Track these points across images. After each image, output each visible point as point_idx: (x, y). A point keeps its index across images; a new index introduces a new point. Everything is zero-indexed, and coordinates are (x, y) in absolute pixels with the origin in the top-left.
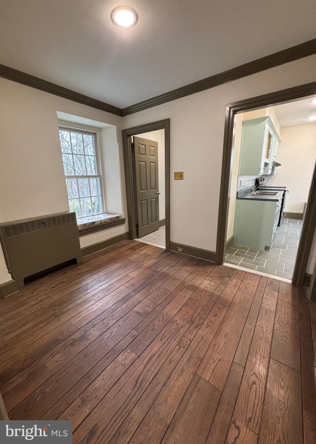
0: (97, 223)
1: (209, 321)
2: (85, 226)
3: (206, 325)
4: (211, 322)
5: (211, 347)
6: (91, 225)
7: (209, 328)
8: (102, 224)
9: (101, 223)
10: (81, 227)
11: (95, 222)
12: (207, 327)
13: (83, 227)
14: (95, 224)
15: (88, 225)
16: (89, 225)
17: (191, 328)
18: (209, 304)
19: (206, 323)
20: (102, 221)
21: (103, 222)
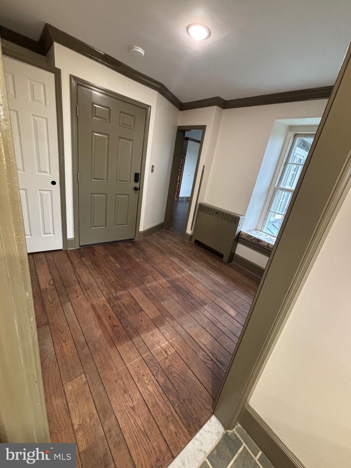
0: (263, 244)
1: (107, 309)
2: (249, 237)
3: (106, 305)
4: (106, 310)
5: (88, 298)
6: (255, 240)
7: (103, 305)
8: (268, 249)
9: (267, 246)
10: (245, 236)
11: (262, 241)
12: (104, 304)
13: (247, 237)
14: (260, 243)
15: (252, 238)
16: (254, 239)
17: (111, 296)
18: (126, 322)
19: (108, 306)
20: (270, 245)
21: (271, 247)
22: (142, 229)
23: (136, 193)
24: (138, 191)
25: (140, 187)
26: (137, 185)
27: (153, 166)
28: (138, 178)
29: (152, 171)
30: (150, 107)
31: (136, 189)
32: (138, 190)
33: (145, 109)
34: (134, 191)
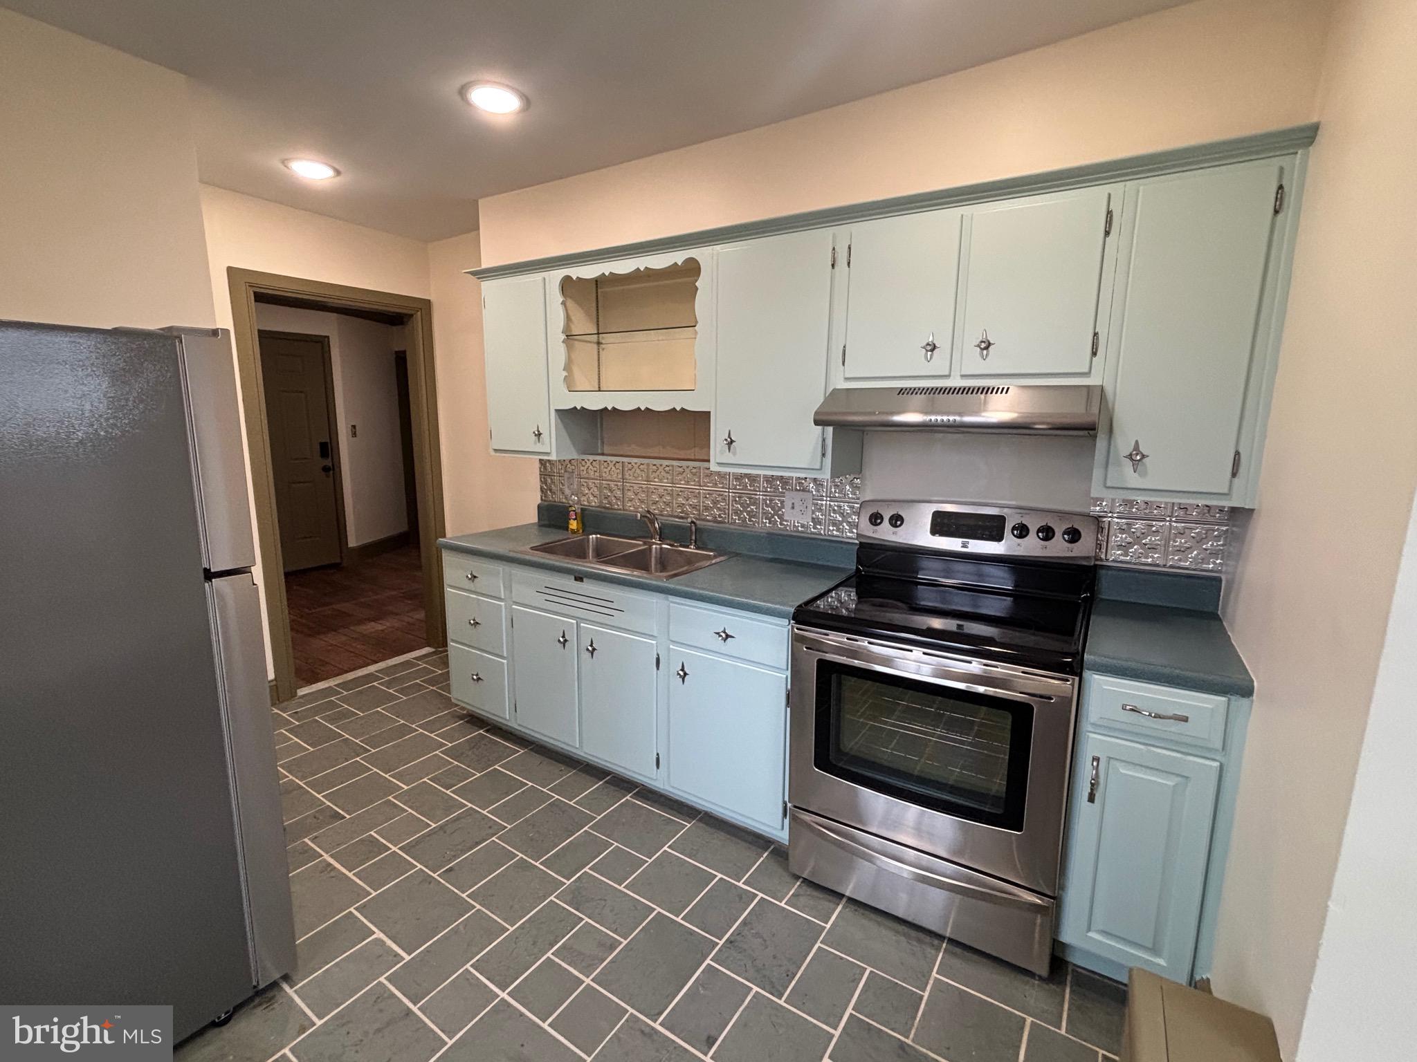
22: (352, 542)
23: (328, 476)
24: (331, 472)
25: (333, 465)
26: (328, 463)
27: (354, 427)
28: (328, 449)
29: (354, 435)
30: (328, 337)
31: (326, 469)
32: (332, 470)
33: (321, 343)
34: (323, 473)
